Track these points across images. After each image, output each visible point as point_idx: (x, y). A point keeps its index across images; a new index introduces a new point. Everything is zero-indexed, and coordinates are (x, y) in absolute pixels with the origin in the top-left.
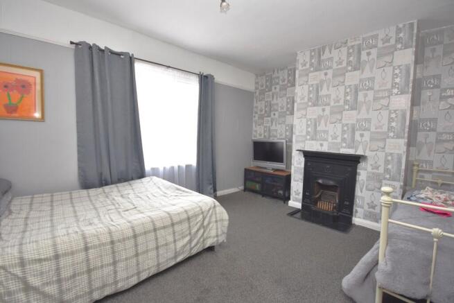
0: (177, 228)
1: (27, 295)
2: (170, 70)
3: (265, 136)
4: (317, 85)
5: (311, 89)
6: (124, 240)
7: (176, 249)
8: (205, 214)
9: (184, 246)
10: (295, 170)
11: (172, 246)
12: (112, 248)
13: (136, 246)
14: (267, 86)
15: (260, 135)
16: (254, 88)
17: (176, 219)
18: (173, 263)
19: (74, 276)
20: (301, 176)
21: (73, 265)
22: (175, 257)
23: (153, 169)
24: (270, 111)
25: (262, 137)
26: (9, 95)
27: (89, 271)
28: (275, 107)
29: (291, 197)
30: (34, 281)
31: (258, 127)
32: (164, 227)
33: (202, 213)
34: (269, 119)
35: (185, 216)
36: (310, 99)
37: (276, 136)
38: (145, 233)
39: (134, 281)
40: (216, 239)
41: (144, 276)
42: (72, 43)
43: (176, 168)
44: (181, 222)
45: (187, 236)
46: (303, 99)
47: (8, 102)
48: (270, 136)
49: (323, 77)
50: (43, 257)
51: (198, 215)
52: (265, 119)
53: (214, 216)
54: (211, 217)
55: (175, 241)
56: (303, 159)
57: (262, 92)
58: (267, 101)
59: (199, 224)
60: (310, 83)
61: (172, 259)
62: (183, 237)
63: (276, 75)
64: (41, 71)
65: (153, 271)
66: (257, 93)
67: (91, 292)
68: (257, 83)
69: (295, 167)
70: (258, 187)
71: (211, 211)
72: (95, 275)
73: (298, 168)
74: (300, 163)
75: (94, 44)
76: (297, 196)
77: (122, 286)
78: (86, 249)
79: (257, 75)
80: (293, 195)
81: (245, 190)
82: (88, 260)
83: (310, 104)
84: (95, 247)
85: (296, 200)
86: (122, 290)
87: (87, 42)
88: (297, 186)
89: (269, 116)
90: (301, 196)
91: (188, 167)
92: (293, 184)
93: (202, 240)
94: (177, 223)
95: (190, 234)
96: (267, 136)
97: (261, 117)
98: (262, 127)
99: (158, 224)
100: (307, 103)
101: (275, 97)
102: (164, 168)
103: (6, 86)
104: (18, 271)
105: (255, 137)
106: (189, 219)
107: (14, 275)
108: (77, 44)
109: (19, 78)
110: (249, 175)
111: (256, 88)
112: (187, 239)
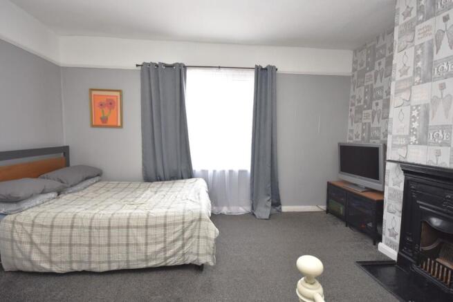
0: (151, 231)
1: (31, 248)
2: (222, 70)
3: (363, 138)
4: (430, 43)
5: (419, 52)
6: (100, 228)
7: (146, 253)
8: (186, 225)
9: (156, 253)
10: (390, 195)
11: (143, 248)
12: (90, 232)
13: (109, 236)
14: (368, 64)
15: (357, 137)
16: (351, 70)
17: (151, 222)
18: (143, 265)
19: (61, 245)
20: (399, 206)
21: (61, 236)
22: (147, 260)
23: (203, 171)
24: (372, 100)
25: (360, 140)
26: (103, 111)
27: (71, 245)
28: (379, 93)
29: (383, 237)
30: (36, 239)
31: (355, 125)
32: (137, 227)
33: (183, 223)
34: (370, 111)
35: (162, 221)
36: (416, 71)
37: (378, 138)
38: (118, 227)
39: (105, 267)
40: (196, 257)
41: (114, 267)
42: (137, 66)
43: (227, 172)
44: (156, 226)
45: (160, 242)
46: (406, 72)
47: (102, 116)
48: (369, 138)
49: (441, 25)
50: (44, 224)
51: (178, 224)
52: (365, 112)
53: (197, 230)
54: (193, 230)
55: (146, 244)
56: (402, 177)
57: (362, 74)
58: (368, 86)
59: (176, 235)
60: (417, 43)
61: (142, 260)
62: (156, 243)
63: (381, 42)
64: (120, 91)
65: (123, 266)
66: (356, 78)
67: (71, 262)
68: (355, 62)
69: (390, 189)
70: (342, 210)
71: (194, 223)
72: (74, 249)
73: (395, 191)
74: (398, 184)
75: (160, 63)
76: (392, 238)
77: (95, 267)
78: (72, 227)
79: (355, 52)
80: (386, 235)
81: (328, 211)
82: (71, 236)
83: (417, 79)
84: (78, 227)
85: (391, 245)
86: (94, 270)
87: (153, 62)
88: (392, 221)
89: (370, 107)
90: (397, 241)
91: (242, 172)
92: (387, 216)
93: (181, 252)
94: (152, 226)
95: (165, 241)
96: (366, 137)
97: (359, 110)
98: (360, 125)
99: (132, 223)
100: (411, 79)
101: (379, 77)
102: (214, 171)
103: (101, 105)
104: (29, 229)
105: (350, 139)
106: (165, 225)
107: (26, 231)
108: (142, 66)
109: (108, 98)
110: (333, 192)
111: (354, 70)
112: (161, 246)
